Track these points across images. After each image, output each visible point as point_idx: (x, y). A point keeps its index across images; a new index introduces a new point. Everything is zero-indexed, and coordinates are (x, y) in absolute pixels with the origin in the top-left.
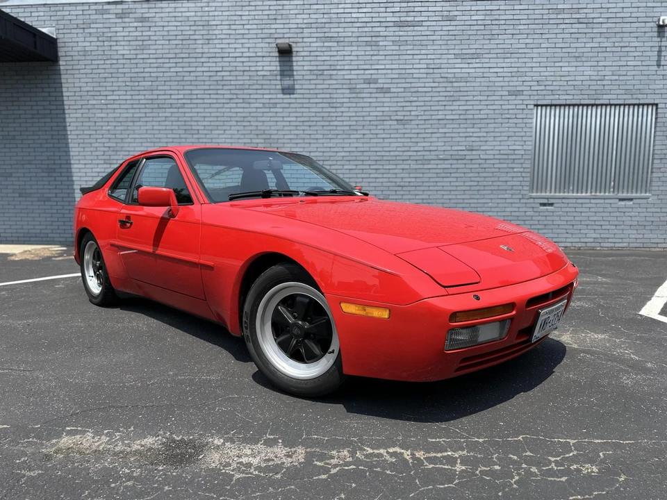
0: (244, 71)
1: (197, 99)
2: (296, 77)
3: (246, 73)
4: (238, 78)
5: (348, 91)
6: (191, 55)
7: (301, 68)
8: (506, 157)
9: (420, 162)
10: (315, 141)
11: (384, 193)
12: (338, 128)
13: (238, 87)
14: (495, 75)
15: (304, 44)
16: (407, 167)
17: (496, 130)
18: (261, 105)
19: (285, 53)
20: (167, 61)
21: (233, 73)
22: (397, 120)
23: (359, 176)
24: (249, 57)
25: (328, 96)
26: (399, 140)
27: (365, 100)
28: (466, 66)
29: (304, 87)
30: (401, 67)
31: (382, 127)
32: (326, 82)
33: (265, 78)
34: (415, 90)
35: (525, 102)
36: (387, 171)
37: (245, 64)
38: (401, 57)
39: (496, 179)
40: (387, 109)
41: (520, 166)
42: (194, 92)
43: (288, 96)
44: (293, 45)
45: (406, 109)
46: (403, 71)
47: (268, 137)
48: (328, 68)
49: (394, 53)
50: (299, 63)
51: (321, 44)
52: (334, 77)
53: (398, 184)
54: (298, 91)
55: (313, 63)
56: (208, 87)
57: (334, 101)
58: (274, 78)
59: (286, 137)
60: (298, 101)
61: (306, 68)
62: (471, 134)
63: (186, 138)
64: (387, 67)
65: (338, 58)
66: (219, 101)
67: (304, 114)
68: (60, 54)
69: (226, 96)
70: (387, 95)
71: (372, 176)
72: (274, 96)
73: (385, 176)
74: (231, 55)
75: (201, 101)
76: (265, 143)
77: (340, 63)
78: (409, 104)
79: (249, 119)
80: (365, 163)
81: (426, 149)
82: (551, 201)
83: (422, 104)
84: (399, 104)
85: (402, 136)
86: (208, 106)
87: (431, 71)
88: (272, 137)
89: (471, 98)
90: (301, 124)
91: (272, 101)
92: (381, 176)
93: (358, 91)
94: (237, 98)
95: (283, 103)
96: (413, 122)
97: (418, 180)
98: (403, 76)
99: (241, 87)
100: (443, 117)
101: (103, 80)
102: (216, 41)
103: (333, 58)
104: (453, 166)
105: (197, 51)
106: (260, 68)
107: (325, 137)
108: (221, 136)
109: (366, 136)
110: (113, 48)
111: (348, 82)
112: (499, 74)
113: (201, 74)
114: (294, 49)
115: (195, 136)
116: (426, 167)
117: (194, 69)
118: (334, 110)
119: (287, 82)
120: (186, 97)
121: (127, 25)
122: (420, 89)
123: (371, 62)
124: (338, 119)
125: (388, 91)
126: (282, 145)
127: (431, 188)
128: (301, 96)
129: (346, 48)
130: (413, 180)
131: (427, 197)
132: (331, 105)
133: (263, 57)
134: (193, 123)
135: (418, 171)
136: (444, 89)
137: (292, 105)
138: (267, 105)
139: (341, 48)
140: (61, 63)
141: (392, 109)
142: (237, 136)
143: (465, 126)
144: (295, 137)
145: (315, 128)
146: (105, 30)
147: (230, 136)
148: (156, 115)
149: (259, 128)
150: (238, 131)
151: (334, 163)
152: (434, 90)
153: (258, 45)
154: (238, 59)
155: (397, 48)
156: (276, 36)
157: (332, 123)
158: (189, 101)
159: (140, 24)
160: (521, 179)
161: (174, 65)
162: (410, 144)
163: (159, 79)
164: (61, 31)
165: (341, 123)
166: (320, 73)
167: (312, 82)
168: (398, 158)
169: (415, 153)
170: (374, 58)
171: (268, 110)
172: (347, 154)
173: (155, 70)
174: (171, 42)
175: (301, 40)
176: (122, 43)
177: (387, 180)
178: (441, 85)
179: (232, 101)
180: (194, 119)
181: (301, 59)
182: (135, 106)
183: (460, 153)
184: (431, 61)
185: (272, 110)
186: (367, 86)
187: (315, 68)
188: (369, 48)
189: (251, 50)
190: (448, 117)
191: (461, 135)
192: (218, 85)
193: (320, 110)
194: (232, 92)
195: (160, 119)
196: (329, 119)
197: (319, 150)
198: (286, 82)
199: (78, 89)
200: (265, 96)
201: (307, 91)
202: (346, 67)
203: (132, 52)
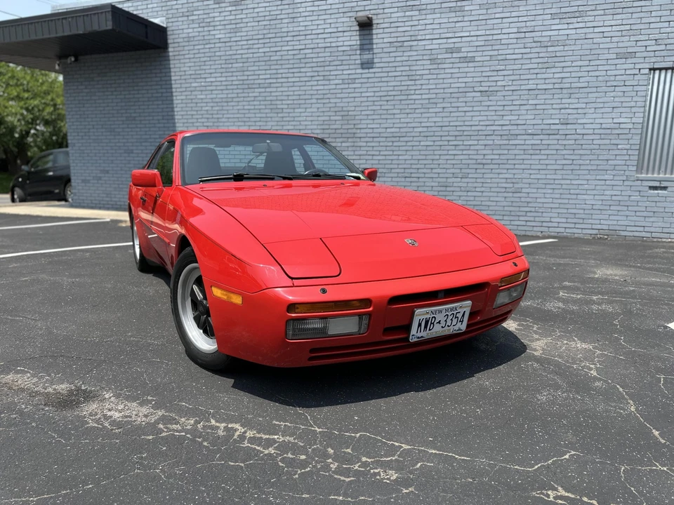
0: (325, 48)
1: (282, 78)
2: (375, 51)
3: (327, 50)
4: (320, 55)
5: (429, 62)
6: (278, 35)
7: (381, 41)
8: (609, 131)
9: (505, 137)
10: (392, 117)
11: (463, 171)
12: (417, 102)
13: (319, 64)
14: (601, 35)
15: (384, 16)
16: (491, 142)
17: (598, 100)
18: (340, 82)
19: (366, 25)
20: (256, 42)
21: (315, 51)
22: (481, 92)
23: (436, 152)
24: (331, 33)
25: (407, 68)
26: (482, 113)
27: (447, 71)
28: (566, 26)
29: (383, 60)
30: (488, 32)
31: (465, 99)
32: (406, 54)
33: (345, 53)
34: (503, 57)
35: (638, 66)
36: (468, 147)
37: (327, 40)
38: (489, 22)
39: (595, 157)
40: (471, 80)
41: (626, 142)
42: (279, 71)
43: (367, 71)
44: (374, 17)
45: (491, 79)
46: (490, 38)
47: (346, 113)
48: (408, 38)
49: (481, 17)
50: (379, 36)
51: (402, 14)
52: (414, 48)
53: (479, 161)
54: (377, 65)
55: (393, 35)
56: (291, 66)
57: (414, 73)
58: (354, 53)
59: (363, 113)
60: (377, 75)
61: (385, 40)
62: (567, 106)
63: (271, 117)
64: (472, 33)
65: (419, 28)
66: (302, 79)
67: (382, 89)
68: (169, 41)
69: (308, 74)
70: (471, 64)
71: (450, 152)
72: (353, 72)
73: (465, 152)
74: (314, 32)
75: (285, 80)
76: (342, 120)
77: (421, 33)
78: (495, 73)
79: (329, 96)
80: (443, 138)
81: (513, 122)
82: (664, 184)
83: (511, 72)
84: (484, 74)
85: (486, 108)
86: (292, 84)
87: (523, 35)
88: (350, 113)
89: (569, 64)
90: (379, 99)
91: (351, 77)
92: (460, 153)
93: (439, 61)
94: (318, 76)
95: (361, 78)
96: (499, 94)
97: (502, 157)
98: (490, 43)
99: (322, 64)
100: (534, 87)
101: (203, 63)
102: (300, 19)
103: (413, 28)
104: (544, 142)
105: (283, 30)
106: (341, 44)
107: (403, 111)
108: (303, 114)
109: (445, 110)
110: (212, 33)
111: (429, 52)
112: (606, 35)
113: (285, 53)
114: (374, 22)
115: (280, 115)
116: (511, 142)
117: (279, 49)
118: (412, 83)
119: (367, 56)
120: (273, 76)
121: (223, 9)
122: (508, 57)
123: (455, 30)
124: (417, 92)
125: (472, 60)
126: (359, 122)
127: (516, 166)
128: (380, 70)
129: (428, 17)
130: (497, 157)
131: (511, 176)
132: (410, 78)
133: (344, 32)
134: (279, 102)
135: (503, 147)
136: (536, 55)
137: (370, 80)
138: (346, 81)
139: (424, 17)
140: (170, 49)
141: (476, 79)
142: (318, 114)
143: (560, 96)
144: (372, 112)
145: (392, 103)
146: (205, 16)
147: (310, 114)
148: (246, 95)
149: (338, 105)
150: (318, 108)
151: (411, 139)
152: (525, 56)
153: (339, 20)
154: (320, 36)
155: (484, 11)
156: (357, 9)
157: (410, 97)
158: (274, 81)
159: (234, 8)
160: (627, 157)
161: (262, 45)
162: (495, 118)
163: (250, 60)
164: (170, 20)
165: (419, 97)
166: (400, 44)
167: (392, 54)
168: (480, 133)
169: (500, 128)
170: (458, 25)
171: (346, 86)
172: (425, 129)
173: (246, 51)
174: (260, 23)
175: (381, 11)
176: (219, 27)
177: (467, 157)
178: (533, 50)
179: (314, 79)
180: (279, 98)
181: (381, 31)
182: (229, 87)
183: (553, 127)
184: (523, 24)
185: (351, 86)
186: (450, 55)
187: (395, 40)
188: (453, 14)
189: (333, 25)
190: (539, 87)
191: (555, 106)
192: (301, 63)
193: (399, 83)
194: (314, 69)
195: (249, 99)
196: (408, 92)
197: (395, 126)
198: (365, 57)
199: (183, 73)
200: (345, 72)
201: (386, 65)
202: (428, 37)
203: (227, 35)
